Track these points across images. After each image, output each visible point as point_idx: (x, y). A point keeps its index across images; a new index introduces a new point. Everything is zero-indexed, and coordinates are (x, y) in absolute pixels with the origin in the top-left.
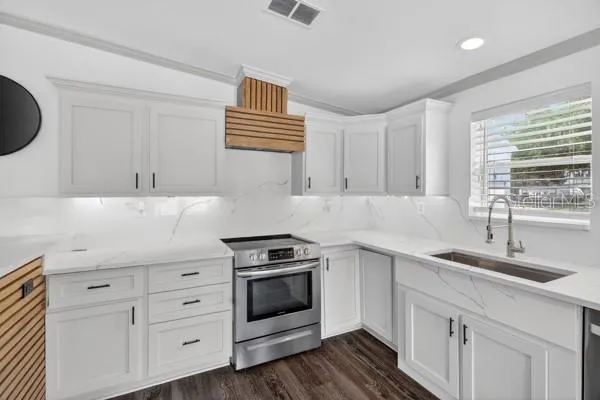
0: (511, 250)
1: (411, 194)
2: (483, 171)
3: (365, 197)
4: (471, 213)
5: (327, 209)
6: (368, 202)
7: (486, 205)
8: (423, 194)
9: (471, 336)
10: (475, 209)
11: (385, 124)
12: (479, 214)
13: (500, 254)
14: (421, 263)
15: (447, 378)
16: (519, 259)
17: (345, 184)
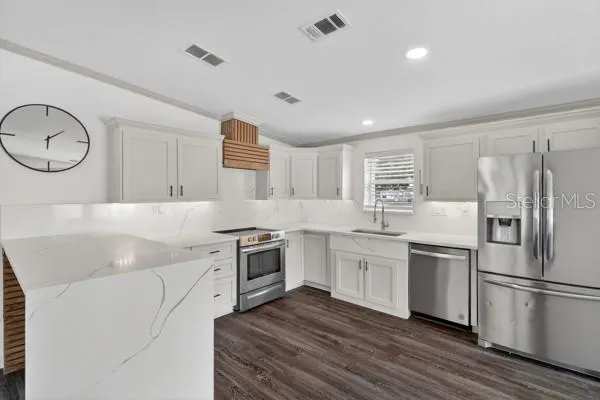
0: (384, 226)
2: (370, 186)
3: (298, 201)
4: (365, 209)
5: (277, 209)
6: (300, 203)
7: (373, 204)
8: (341, 198)
9: (369, 267)
10: (367, 206)
11: (317, 154)
12: (368, 209)
13: (378, 228)
14: (344, 235)
15: (358, 290)
16: (387, 230)
17: (292, 192)
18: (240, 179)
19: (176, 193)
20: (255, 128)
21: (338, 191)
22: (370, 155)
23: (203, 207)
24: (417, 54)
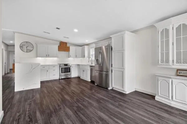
1: (83, 58)
17: (76, 56)
18: (63, 53)
19: (48, 56)
20: (66, 43)
21: (84, 56)
22: (92, 48)
23: (56, 59)
24: (76, 30)
